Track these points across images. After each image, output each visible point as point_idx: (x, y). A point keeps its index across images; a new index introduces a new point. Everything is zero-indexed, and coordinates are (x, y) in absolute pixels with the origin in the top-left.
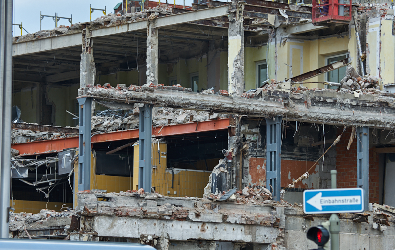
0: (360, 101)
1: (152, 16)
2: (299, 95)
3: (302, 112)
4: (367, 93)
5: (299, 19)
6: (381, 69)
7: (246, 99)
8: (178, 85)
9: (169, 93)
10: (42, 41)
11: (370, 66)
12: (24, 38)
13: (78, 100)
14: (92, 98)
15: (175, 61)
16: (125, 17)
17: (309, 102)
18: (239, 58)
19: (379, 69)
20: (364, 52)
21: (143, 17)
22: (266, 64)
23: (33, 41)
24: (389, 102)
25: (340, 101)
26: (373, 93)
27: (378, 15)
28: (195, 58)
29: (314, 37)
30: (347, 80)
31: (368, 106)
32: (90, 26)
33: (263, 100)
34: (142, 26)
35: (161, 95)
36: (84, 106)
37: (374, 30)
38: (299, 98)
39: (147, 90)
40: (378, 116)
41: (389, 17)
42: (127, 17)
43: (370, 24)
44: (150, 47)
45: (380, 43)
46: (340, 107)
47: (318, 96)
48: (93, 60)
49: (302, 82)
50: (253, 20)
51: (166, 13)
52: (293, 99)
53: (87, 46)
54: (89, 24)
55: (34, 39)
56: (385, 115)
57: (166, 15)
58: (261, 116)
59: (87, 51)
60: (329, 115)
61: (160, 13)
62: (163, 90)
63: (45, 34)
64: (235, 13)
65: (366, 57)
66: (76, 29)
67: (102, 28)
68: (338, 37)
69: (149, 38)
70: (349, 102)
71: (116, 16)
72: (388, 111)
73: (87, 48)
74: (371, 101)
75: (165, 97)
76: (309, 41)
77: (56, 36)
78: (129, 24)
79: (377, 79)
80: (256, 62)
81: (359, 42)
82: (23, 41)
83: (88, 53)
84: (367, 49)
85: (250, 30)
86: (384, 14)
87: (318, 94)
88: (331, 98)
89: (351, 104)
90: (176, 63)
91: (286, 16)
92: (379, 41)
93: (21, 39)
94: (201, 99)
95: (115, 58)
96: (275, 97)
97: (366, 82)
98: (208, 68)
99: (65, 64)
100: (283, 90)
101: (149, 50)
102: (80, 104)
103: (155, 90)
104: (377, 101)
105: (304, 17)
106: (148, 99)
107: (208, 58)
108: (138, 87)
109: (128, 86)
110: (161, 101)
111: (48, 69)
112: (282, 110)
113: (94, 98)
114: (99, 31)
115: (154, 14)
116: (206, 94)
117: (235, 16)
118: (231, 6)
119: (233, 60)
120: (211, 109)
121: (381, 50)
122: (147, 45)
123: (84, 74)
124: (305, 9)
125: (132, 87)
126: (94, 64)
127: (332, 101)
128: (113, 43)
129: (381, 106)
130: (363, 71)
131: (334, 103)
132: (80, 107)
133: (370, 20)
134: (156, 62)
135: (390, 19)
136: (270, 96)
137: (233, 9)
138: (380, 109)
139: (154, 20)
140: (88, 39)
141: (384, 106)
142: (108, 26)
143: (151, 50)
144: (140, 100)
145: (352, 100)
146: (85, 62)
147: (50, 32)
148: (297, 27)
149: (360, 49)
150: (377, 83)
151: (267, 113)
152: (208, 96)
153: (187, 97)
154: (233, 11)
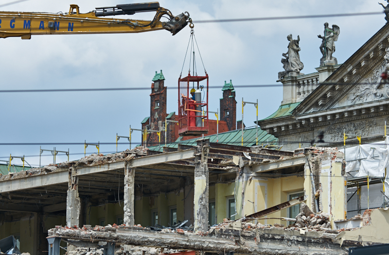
0: (305, 237)
1: (129, 157)
2: (249, 232)
3: (253, 248)
4: (312, 230)
5: (262, 160)
6: (332, 207)
7: (200, 237)
8: (138, 225)
9: (130, 232)
10: (34, 178)
11: (323, 204)
12: (18, 175)
13: (48, 240)
14: (61, 238)
15: (156, 195)
16: (106, 157)
17: (259, 239)
18: (204, 196)
19: (331, 206)
20: (318, 191)
21: (122, 158)
22: (234, 199)
23: (25, 178)
24: (332, 239)
25: (287, 237)
26: (318, 231)
27: (329, 158)
28: (173, 192)
29: (277, 174)
30: (302, 216)
31: (313, 242)
32: (75, 165)
33: (215, 238)
34: (121, 166)
35: (122, 234)
36: (53, 245)
37: (326, 171)
38: (249, 235)
39: (110, 230)
40: (323, 251)
41: (338, 160)
42: (108, 158)
43: (323, 166)
44: (127, 185)
45: (331, 183)
46: (287, 243)
47: (267, 234)
48: (78, 196)
49: (261, 218)
50: (221, 160)
51: (143, 154)
52: (244, 236)
53: (73, 183)
54: (75, 164)
55: (27, 176)
56: (329, 250)
57: (143, 155)
58: (215, 252)
59: (72, 188)
60: (277, 251)
61: (136, 154)
62: (124, 230)
63: (36, 171)
64: (200, 156)
65: (319, 195)
66: (63, 167)
67: (86, 167)
68: (298, 176)
69: (126, 176)
70: (295, 239)
71: (99, 156)
72: (331, 247)
73: (73, 185)
74: (316, 237)
75: (127, 236)
76: (273, 179)
77: (46, 173)
78: (109, 164)
79: (328, 216)
80: (226, 197)
81: (313, 181)
82: (16, 178)
83: (74, 189)
84: (320, 188)
85: (221, 168)
86: (334, 157)
87: (267, 232)
88: (279, 235)
89: (297, 241)
90: (157, 196)
91: (249, 158)
92: (330, 181)
93: (15, 176)
94: (159, 237)
95: (103, 191)
96: (226, 235)
97: (318, 218)
98: (184, 202)
99: (58, 196)
100: (234, 228)
101: (126, 188)
102: (50, 243)
103: (117, 230)
104: (321, 238)
105: (266, 158)
106: (111, 237)
107: (184, 192)
108: (102, 227)
109: (93, 226)
110: (123, 240)
111: (42, 200)
112: (233, 246)
113: (63, 238)
114: (83, 169)
115: (131, 156)
116: (163, 233)
117: (200, 159)
118: (197, 150)
119: (198, 198)
120: (168, 246)
121: (332, 189)
122: (125, 183)
123: (70, 208)
124: (266, 152)
125: (97, 228)
126: (79, 199)
127: (279, 237)
128: (99, 179)
129: (325, 242)
130: (317, 208)
131: (282, 239)
132: (49, 246)
133: (323, 162)
134: (133, 199)
135: (339, 162)
136: (222, 234)
137: (199, 152)
138: (324, 245)
139: (131, 161)
140: (73, 177)
141: (327, 242)
142: (91, 165)
143: (128, 187)
144: (104, 239)
145: (298, 237)
146: (71, 198)
147: (40, 170)
148: (260, 167)
149: (314, 188)
150: (328, 219)
151: (219, 249)
152: (165, 234)
153: (146, 236)
154: (198, 154)
